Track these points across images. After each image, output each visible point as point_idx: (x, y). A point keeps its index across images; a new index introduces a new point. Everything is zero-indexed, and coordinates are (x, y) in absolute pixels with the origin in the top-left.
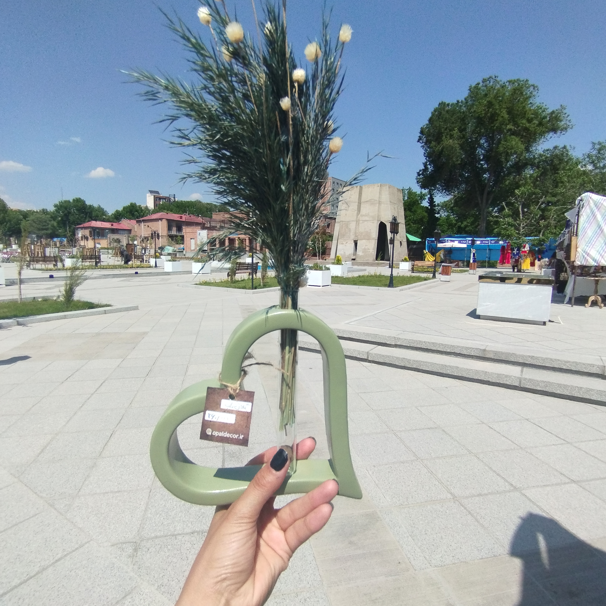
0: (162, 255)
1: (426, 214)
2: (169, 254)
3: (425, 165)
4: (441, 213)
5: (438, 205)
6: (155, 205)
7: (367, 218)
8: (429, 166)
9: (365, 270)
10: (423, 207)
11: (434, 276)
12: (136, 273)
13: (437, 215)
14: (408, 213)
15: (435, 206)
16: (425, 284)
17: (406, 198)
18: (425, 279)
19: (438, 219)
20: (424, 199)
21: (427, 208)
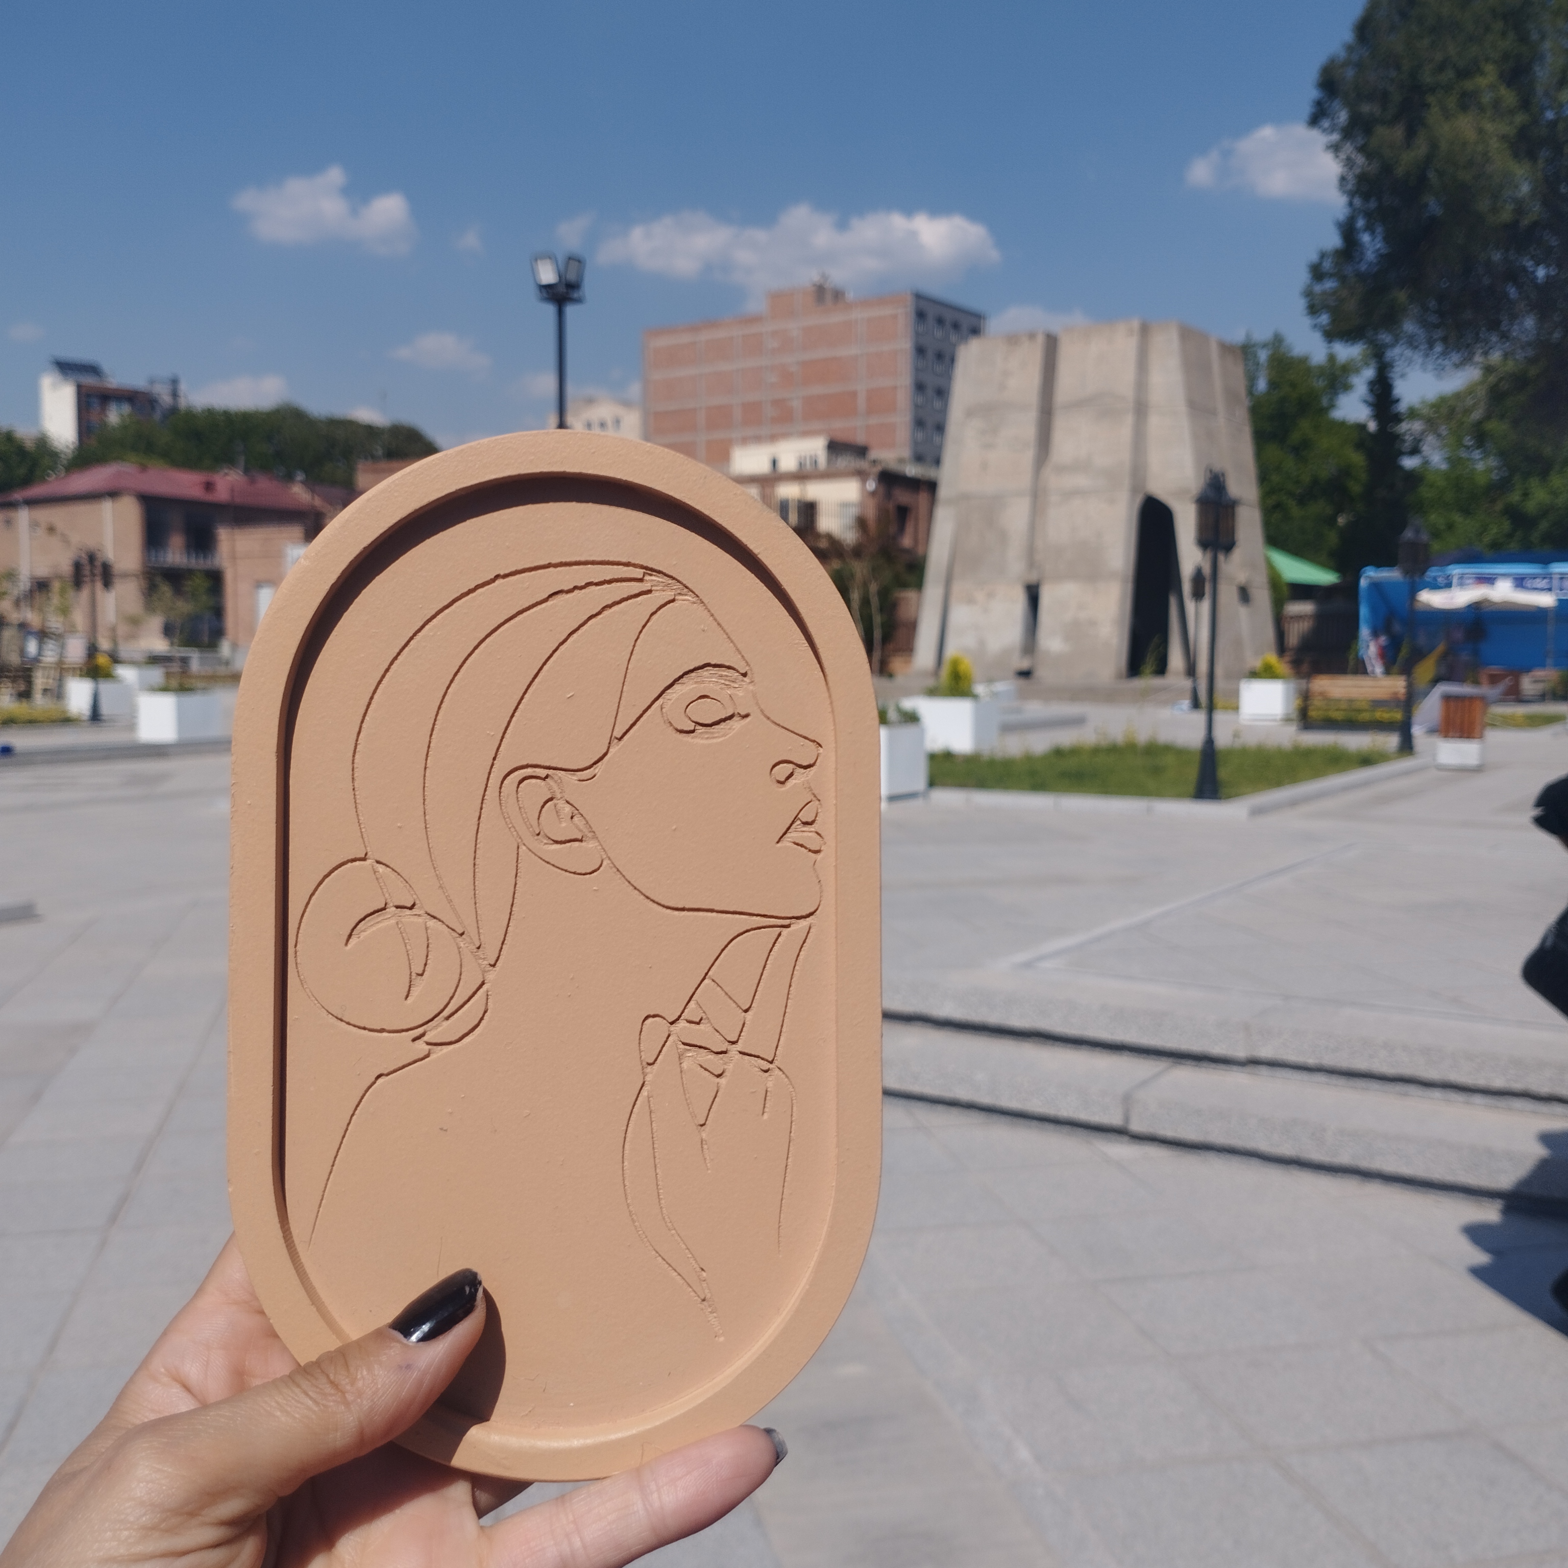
0: (115, 659)
1: (1358, 459)
2: (154, 660)
3: (1348, 231)
4: (1426, 449)
5: (1413, 414)
6: (85, 429)
7: (1081, 481)
8: (1366, 238)
9: (1078, 721)
10: (1342, 425)
11: (1407, 747)
13: (1409, 463)
14: (1274, 452)
15: (1398, 419)
16: (1366, 784)
17: (1262, 385)
18: (1366, 760)
19: (1414, 478)
20: (1347, 387)
21: (1362, 427)
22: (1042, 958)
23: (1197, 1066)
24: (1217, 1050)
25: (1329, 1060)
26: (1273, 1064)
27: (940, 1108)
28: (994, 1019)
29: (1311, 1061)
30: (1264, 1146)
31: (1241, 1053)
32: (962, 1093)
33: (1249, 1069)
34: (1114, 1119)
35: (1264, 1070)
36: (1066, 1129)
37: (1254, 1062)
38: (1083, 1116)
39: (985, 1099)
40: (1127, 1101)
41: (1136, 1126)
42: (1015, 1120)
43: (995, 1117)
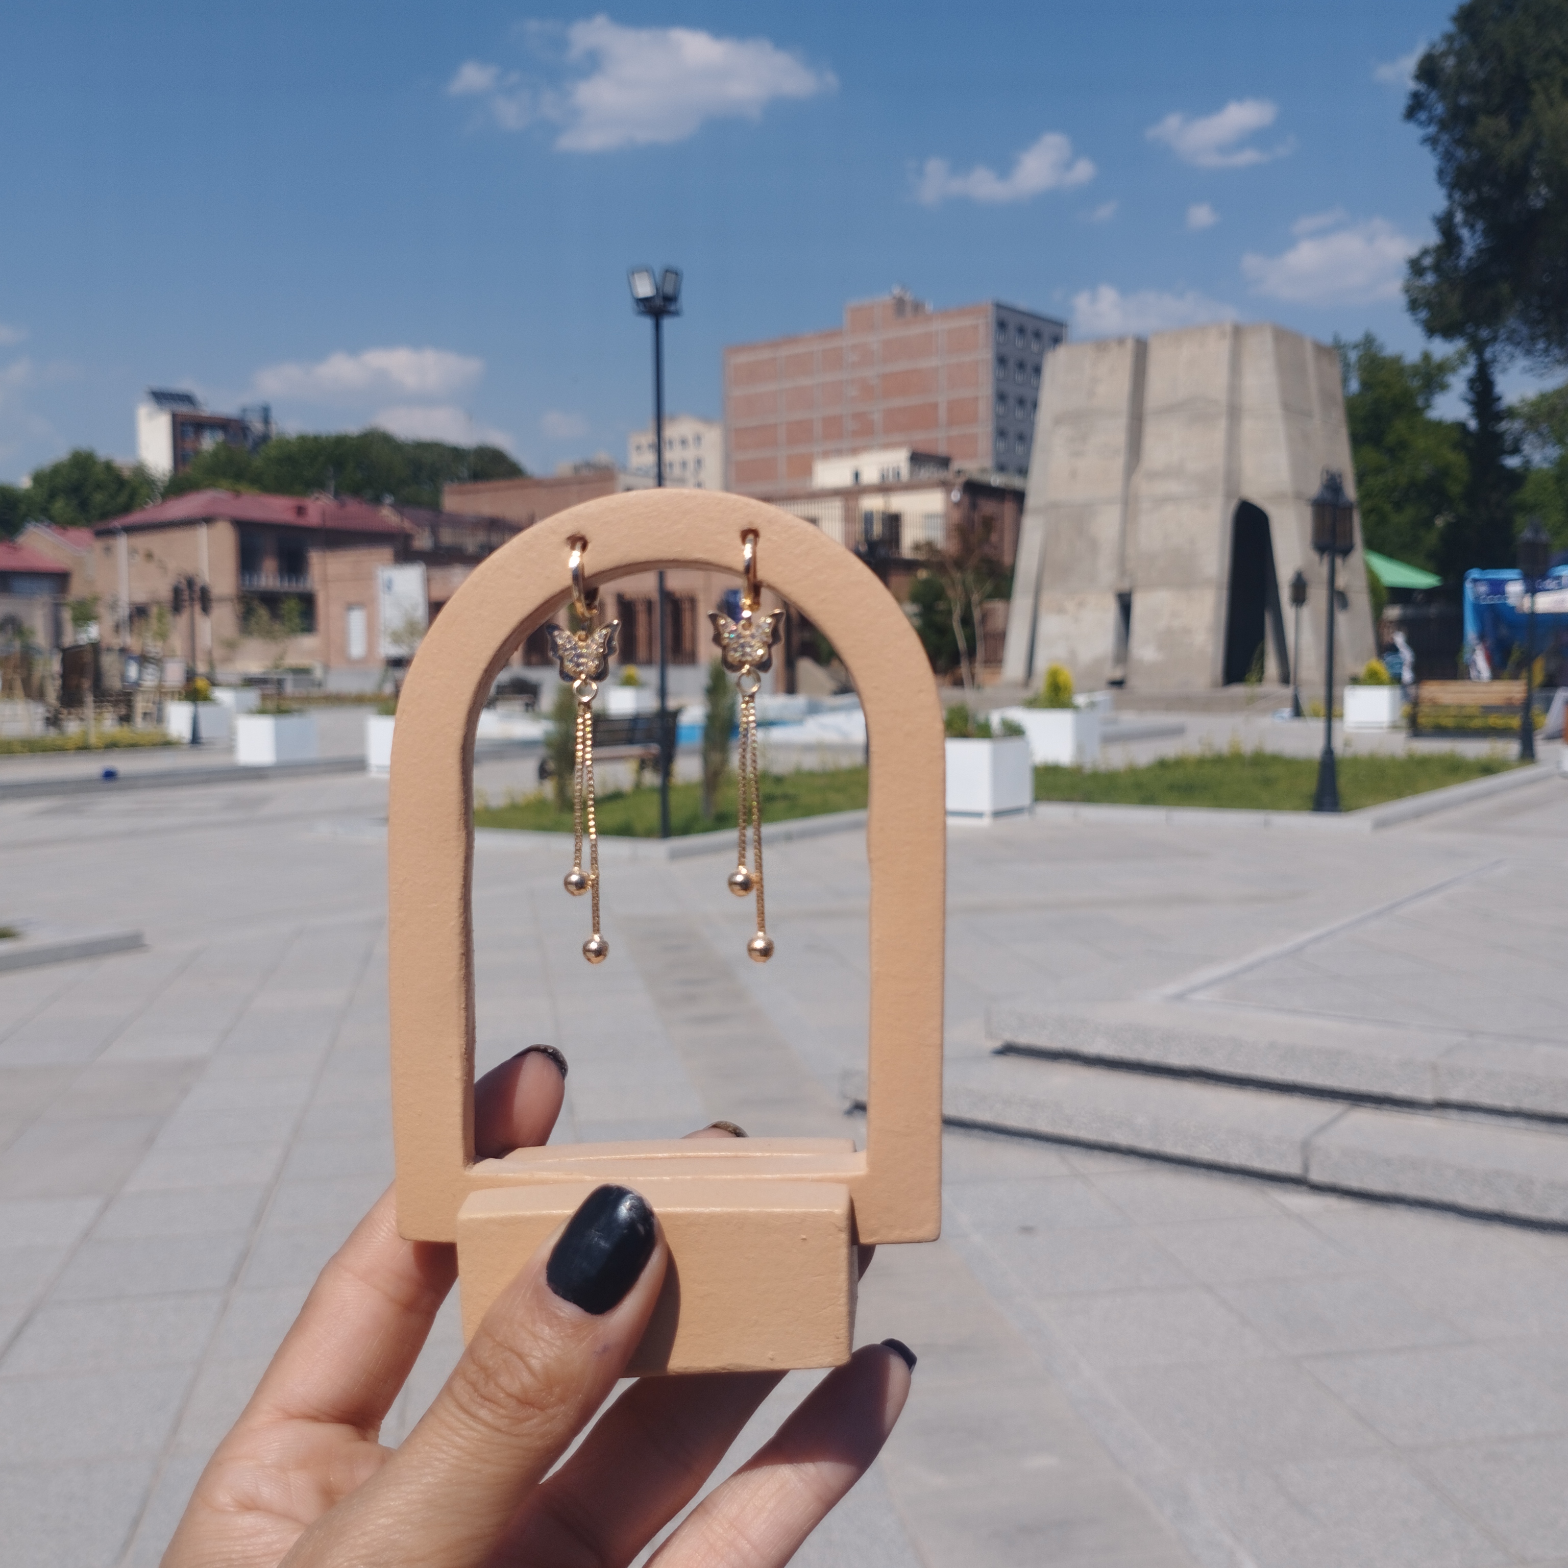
0: (214, 683)
2: (250, 682)
6: (180, 455)
12: (110, 775)
22: (1195, 989)
23: (1377, 1108)
24: (1401, 1091)
25: (1528, 1104)
26: (1464, 1107)
27: (1097, 1153)
28: (1150, 1056)
29: (1509, 1104)
30: (1462, 1199)
31: (1428, 1095)
32: (1122, 1138)
33: (1437, 1112)
34: (1293, 1168)
35: (1454, 1114)
36: (1238, 1178)
37: (1442, 1105)
38: (1257, 1164)
39: (1148, 1145)
40: (1306, 1148)
41: (1315, 1176)
42: (1180, 1168)
43: (1158, 1164)
